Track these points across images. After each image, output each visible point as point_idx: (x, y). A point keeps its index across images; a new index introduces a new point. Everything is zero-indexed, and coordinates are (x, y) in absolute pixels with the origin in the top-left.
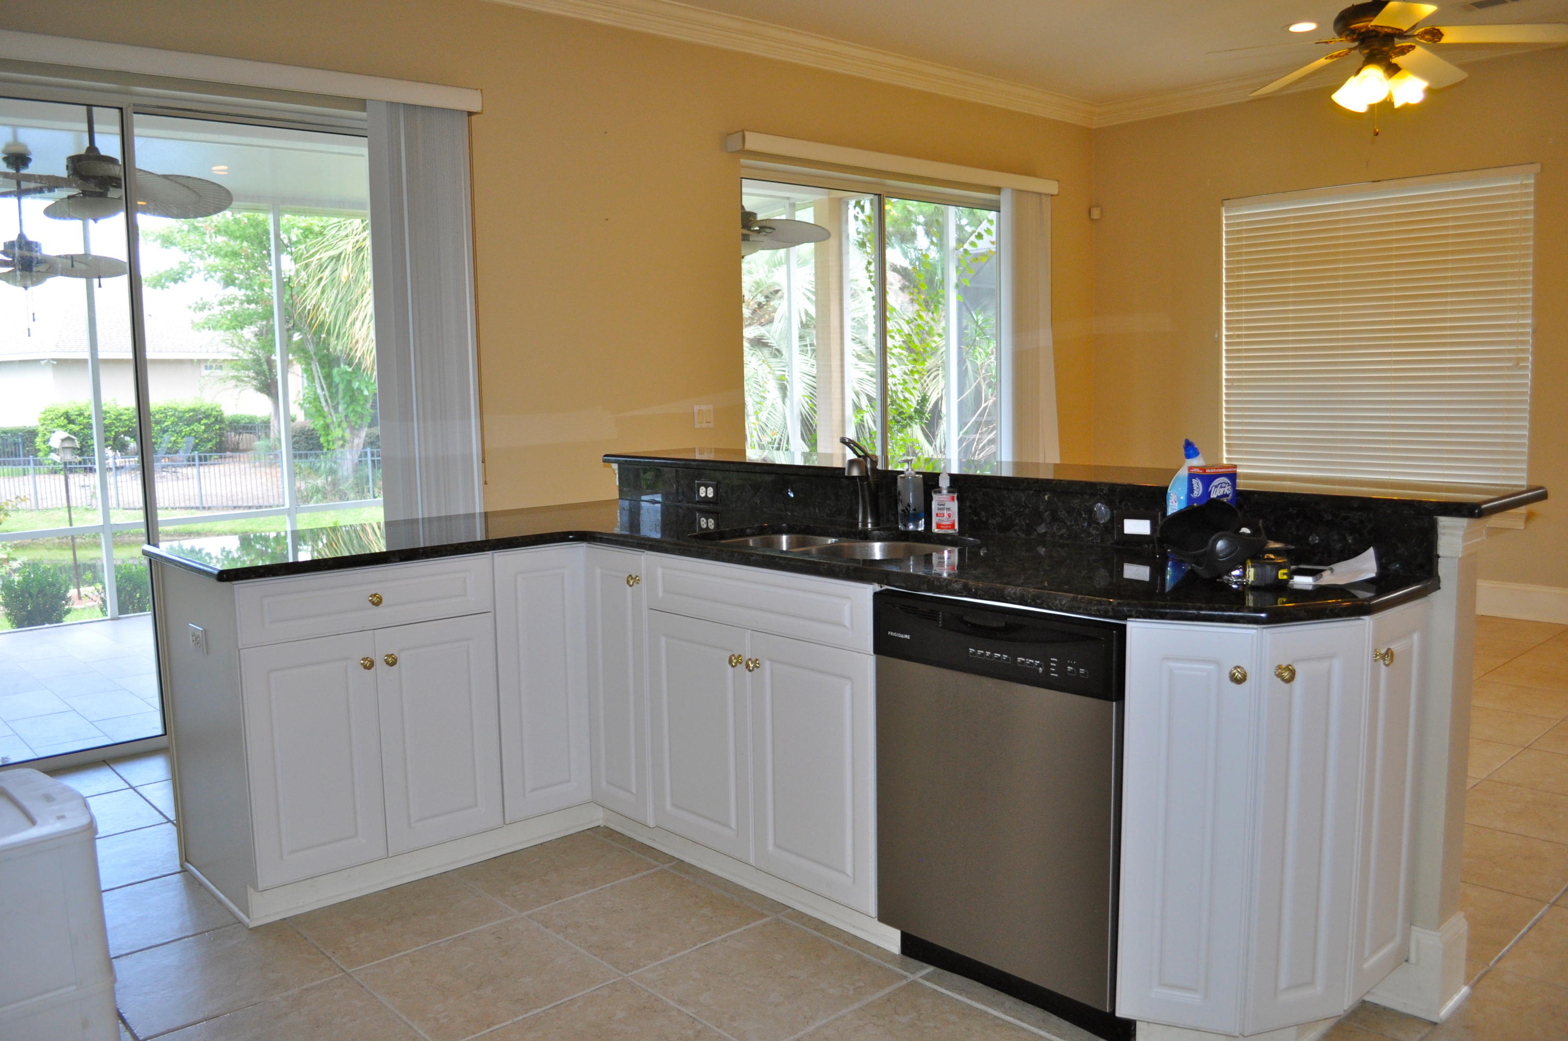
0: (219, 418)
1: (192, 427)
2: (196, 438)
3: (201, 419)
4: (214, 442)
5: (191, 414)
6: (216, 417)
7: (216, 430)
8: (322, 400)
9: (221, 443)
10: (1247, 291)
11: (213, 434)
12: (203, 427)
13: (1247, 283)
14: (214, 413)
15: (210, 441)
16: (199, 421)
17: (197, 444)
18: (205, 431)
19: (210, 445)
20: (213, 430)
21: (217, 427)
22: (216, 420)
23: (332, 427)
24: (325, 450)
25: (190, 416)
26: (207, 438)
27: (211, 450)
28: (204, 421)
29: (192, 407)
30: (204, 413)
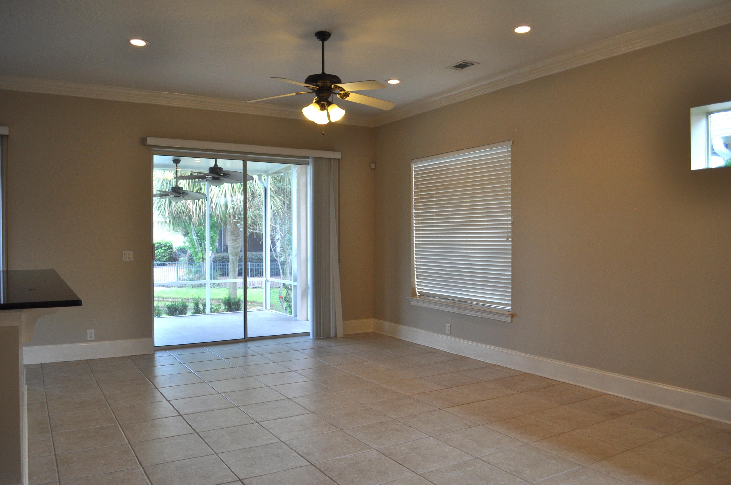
0: (170, 247)
1: (158, 250)
2: (160, 255)
3: (162, 247)
4: (167, 257)
5: (158, 245)
6: (169, 247)
7: (168, 252)
8: (195, 241)
9: (170, 257)
10: (421, 202)
11: (167, 254)
12: (163, 251)
13: (421, 199)
14: (168, 245)
15: (165, 257)
16: (161, 248)
17: (160, 258)
18: (163, 252)
19: (165, 258)
20: (167, 252)
21: (169, 250)
22: (169, 248)
23: (198, 252)
24: (196, 262)
25: (158, 246)
26: (164, 255)
27: (165, 261)
28: (163, 248)
29: (158, 242)
30: (164, 244)
